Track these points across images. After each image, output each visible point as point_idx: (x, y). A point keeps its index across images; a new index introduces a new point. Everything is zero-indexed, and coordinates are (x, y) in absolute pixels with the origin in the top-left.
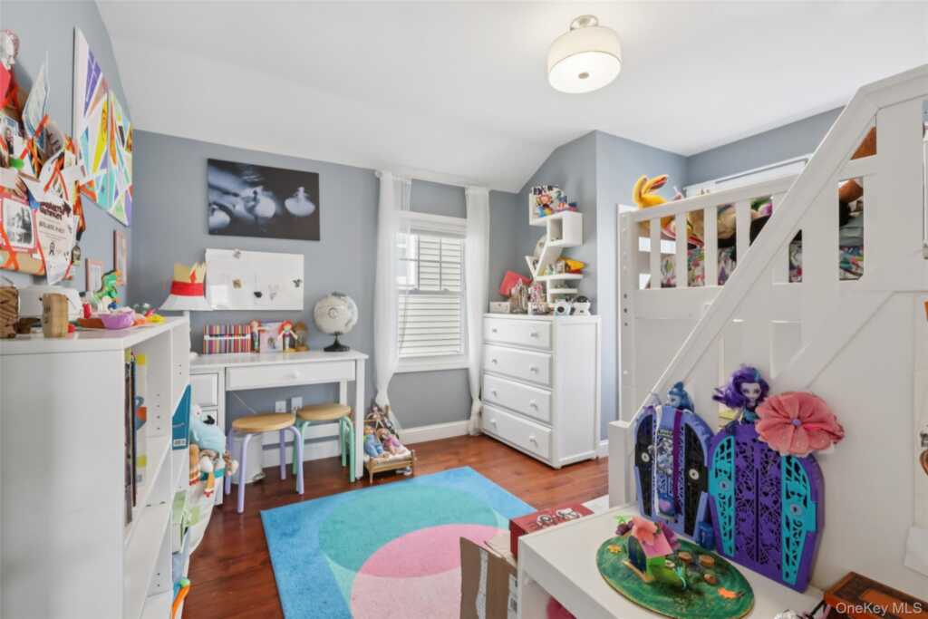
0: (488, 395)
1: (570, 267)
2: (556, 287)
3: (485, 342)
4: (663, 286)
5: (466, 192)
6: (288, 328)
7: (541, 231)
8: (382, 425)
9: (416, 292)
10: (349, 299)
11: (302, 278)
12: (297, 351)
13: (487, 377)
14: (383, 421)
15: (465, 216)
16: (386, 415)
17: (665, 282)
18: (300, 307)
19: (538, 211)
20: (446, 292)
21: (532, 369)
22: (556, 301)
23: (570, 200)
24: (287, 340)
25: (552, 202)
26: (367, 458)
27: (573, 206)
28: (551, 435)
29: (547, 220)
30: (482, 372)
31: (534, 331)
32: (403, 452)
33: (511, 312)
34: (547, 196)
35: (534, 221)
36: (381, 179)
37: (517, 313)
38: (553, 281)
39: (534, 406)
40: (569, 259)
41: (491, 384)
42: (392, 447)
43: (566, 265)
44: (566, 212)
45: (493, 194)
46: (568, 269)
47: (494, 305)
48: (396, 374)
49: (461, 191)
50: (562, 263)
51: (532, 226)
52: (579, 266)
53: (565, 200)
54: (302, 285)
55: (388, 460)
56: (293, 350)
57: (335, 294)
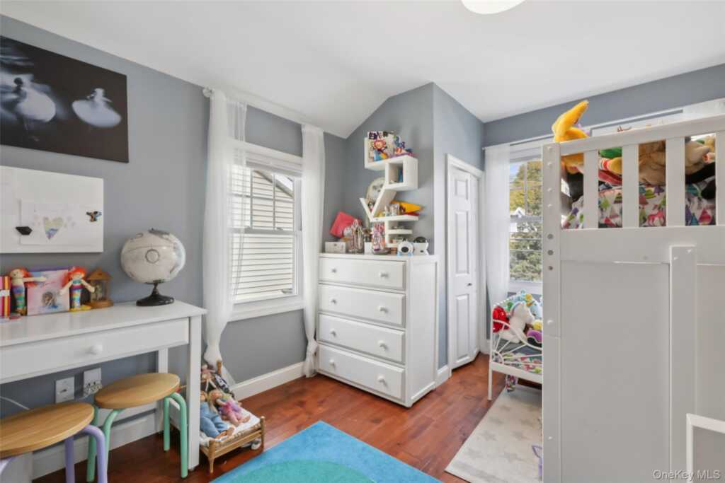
0: (325, 333)
1: (404, 210)
2: (393, 228)
3: (321, 282)
4: (601, 226)
5: (303, 130)
6: (78, 278)
7: (379, 174)
8: (215, 386)
9: (248, 230)
10: (172, 237)
11: (100, 209)
12: (93, 307)
13: (324, 318)
14: (215, 380)
15: (301, 155)
16: (218, 373)
17: (603, 221)
18: (99, 248)
19: (374, 155)
20: (280, 231)
21: (382, 310)
22: (394, 241)
23: (408, 146)
24: (77, 295)
25: (386, 148)
26: (206, 440)
27: (409, 152)
28: (403, 374)
29: (385, 164)
30: (318, 312)
31: (384, 272)
32: (248, 419)
33: (347, 252)
34: (382, 141)
35: (369, 165)
36: (212, 98)
37: (353, 253)
38: (390, 222)
39: (383, 346)
40: (403, 202)
41: (329, 324)
42: (233, 415)
43: (401, 208)
44: (406, 156)
45: (326, 135)
46: (402, 211)
47: (329, 245)
48: (229, 323)
49: (298, 128)
50: (397, 205)
51: (367, 170)
52: (414, 209)
53: (403, 145)
54: (100, 219)
55: (232, 437)
56: (87, 308)
57: (153, 231)
